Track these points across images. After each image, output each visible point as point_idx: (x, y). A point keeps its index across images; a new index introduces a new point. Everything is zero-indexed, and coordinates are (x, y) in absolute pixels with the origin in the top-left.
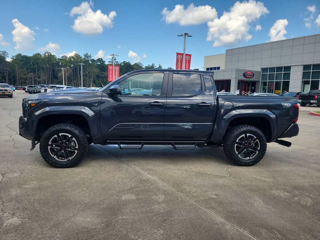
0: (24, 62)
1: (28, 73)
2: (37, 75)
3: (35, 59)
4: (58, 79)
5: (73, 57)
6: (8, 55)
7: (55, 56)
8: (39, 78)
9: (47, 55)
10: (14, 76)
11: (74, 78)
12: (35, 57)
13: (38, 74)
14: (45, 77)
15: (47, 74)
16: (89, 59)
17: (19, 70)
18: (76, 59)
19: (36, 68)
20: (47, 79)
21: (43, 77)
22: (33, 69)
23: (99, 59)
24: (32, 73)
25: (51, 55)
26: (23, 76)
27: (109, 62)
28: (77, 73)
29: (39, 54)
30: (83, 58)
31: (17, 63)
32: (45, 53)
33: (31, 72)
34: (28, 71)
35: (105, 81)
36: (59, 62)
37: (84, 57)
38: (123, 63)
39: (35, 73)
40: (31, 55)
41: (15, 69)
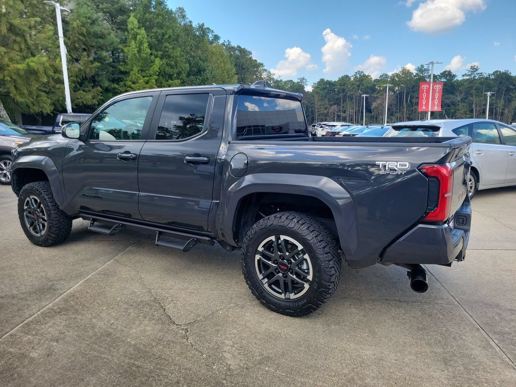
0: (326, 91)
1: (331, 105)
2: (341, 109)
3: (341, 85)
4: (371, 113)
5: (397, 75)
6: (307, 83)
7: (370, 76)
8: (344, 112)
9: (358, 76)
10: (312, 112)
11: (397, 109)
12: (341, 82)
13: (343, 107)
14: (352, 110)
15: (356, 106)
16: (426, 74)
17: (319, 103)
18: (403, 77)
19: (341, 98)
20: (356, 113)
21: (350, 111)
22: (337, 99)
23: (445, 72)
24: (336, 106)
25: (365, 76)
26: (324, 111)
27: (463, 76)
28: (403, 101)
29: (347, 76)
30: (415, 74)
31: (317, 93)
32: (356, 73)
33: (335, 104)
34: (331, 103)
35: (453, 111)
36: (374, 85)
37: (416, 72)
38: (494, 74)
39: (338, 104)
40: (337, 80)
41: (315, 101)
